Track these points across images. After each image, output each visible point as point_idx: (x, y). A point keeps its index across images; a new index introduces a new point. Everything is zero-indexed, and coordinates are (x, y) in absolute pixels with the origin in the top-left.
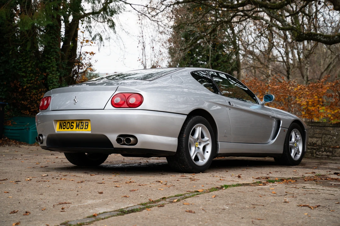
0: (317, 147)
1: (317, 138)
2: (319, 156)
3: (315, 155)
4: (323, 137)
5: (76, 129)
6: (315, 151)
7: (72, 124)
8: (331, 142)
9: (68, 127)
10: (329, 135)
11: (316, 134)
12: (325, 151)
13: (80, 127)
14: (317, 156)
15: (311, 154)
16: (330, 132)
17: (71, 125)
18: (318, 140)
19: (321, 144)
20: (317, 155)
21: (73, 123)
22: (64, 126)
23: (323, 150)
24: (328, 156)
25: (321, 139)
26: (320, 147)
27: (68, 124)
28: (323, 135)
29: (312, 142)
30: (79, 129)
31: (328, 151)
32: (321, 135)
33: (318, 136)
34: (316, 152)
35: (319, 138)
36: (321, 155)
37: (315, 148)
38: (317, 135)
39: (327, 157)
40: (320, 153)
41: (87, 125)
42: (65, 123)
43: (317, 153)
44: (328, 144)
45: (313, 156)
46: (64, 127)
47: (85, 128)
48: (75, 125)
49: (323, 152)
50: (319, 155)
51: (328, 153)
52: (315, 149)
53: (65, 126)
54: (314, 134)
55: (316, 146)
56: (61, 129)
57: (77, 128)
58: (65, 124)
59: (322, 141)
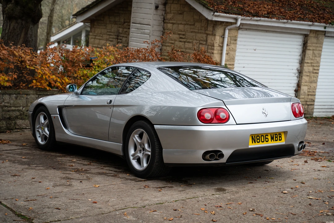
5: (271, 141)
9: (263, 140)
13: (275, 139)
17: (266, 138)
21: (268, 136)
22: (257, 139)
27: (262, 137)
30: (274, 141)
41: (281, 137)
42: (259, 136)
46: (258, 141)
47: (280, 140)
48: (269, 137)
53: (259, 139)
56: (255, 142)
57: (273, 141)
58: (258, 138)
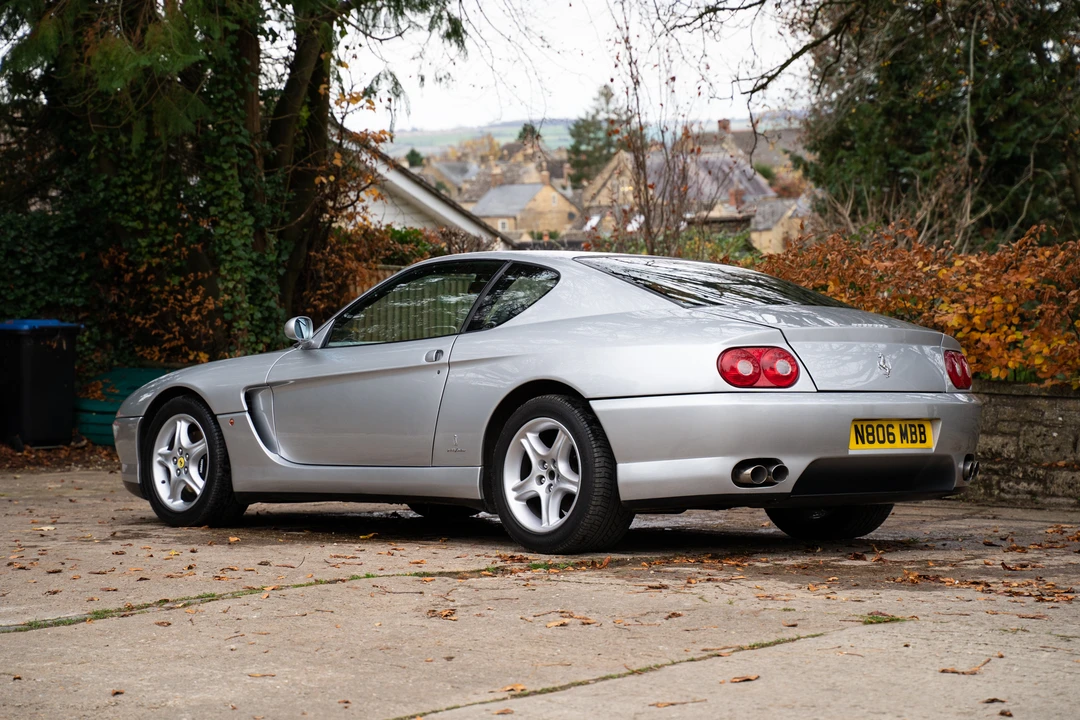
0: (1004, 466)
1: (1004, 434)
2: (1007, 496)
3: (996, 492)
4: (1022, 433)
5: (902, 442)
6: (996, 478)
7: (891, 430)
8: (1042, 447)
9: (881, 439)
10: (1040, 424)
11: (1003, 421)
12: (1027, 478)
13: (910, 439)
14: (1002, 494)
15: (985, 487)
16: (1043, 414)
17: (889, 434)
18: (1006, 441)
19: (1016, 454)
20: (1003, 490)
22: (869, 434)
23: (1021, 475)
24: (1032, 493)
25: (1014, 438)
26: (1012, 463)
27: (880, 429)
28: (1022, 425)
29: (990, 449)
30: (908, 442)
31: (1034, 479)
32: (1018, 424)
33: (1007, 430)
34: (998, 482)
35: (1011, 434)
36: (1012, 491)
37: (996, 467)
38: (1004, 427)
39: (1029, 497)
40: (1011, 484)
42: (871, 426)
43: (1003, 485)
44: (1034, 454)
45: (991, 495)
46: (871, 438)
48: (896, 432)
49: (1018, 480)
50: (1009, 492)
51: (1033, 487)
52: (996, 472)
53: (872, 434)
54: (997, 422)
55: (999, 463)
57: (905, 441)
58: (870, 431)
59: (1018, 445)
